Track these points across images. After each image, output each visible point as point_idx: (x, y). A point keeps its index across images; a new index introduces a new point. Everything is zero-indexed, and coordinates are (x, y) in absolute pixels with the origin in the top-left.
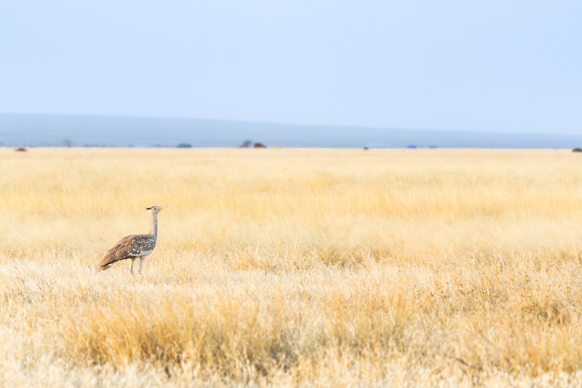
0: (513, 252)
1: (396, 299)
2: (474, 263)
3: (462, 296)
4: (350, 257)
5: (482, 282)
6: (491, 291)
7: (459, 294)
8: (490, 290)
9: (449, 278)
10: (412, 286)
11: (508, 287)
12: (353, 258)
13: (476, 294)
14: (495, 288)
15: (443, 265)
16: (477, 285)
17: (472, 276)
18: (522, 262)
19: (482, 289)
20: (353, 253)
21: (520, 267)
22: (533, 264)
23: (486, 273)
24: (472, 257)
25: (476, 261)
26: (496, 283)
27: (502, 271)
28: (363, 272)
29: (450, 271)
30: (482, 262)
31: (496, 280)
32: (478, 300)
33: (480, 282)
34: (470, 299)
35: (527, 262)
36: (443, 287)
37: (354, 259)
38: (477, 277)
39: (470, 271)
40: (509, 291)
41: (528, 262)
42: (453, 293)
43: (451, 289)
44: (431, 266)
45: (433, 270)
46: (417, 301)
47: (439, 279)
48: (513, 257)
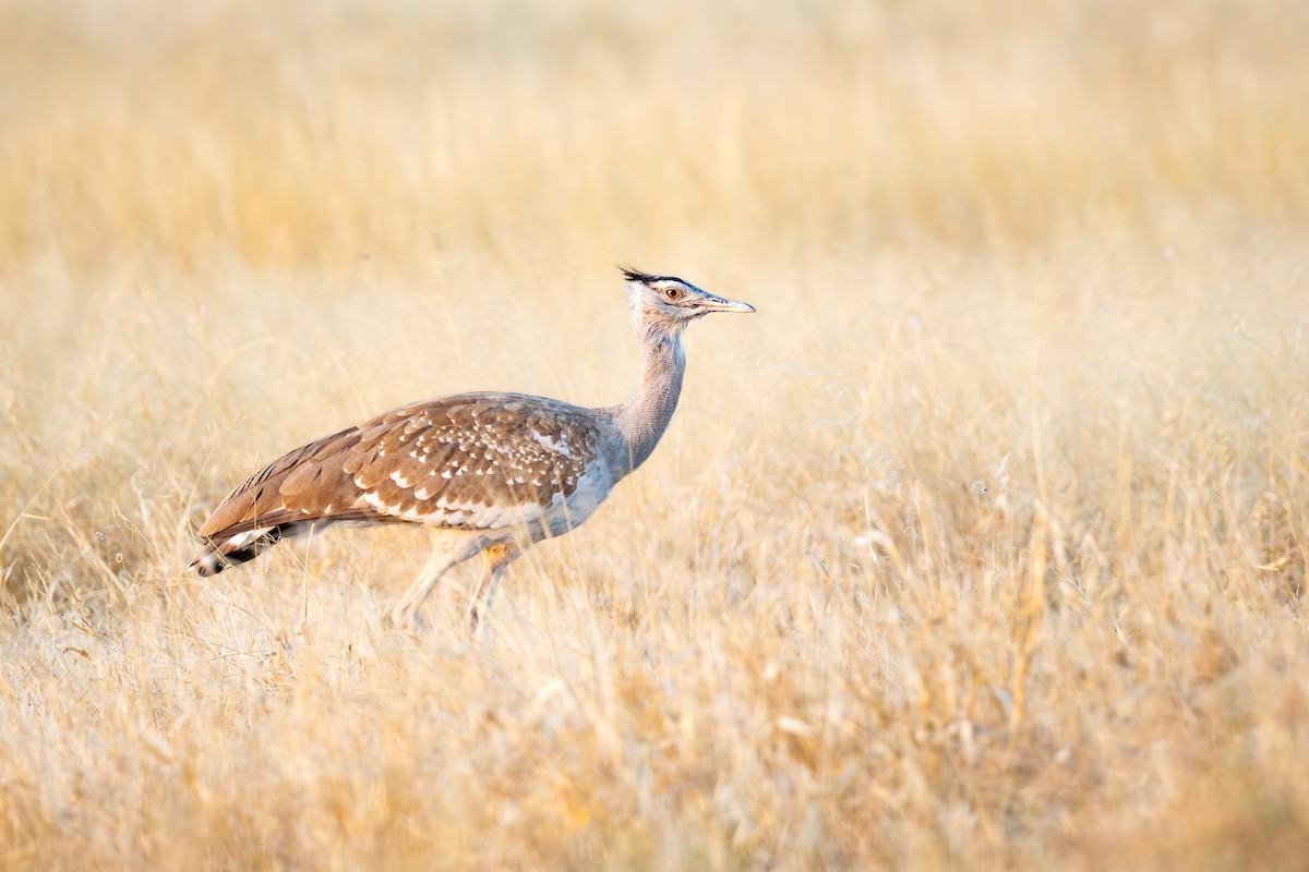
0: (1125, 473)
1: (370, 803)
2: (873, 555)
3: (803, 775)
4: (61, 534)
5: (926, 680)
6: (984, 739)
7: (783, 756)
8: (977, 731)
9: (715, 657)
10: (475, 714)
11: (1093, 708)
12: (81, 541)
13: (889, 756)
14: (1015, 716)
15: (673, 574)
16: (892, 699)
17: (861, 641)
18: (1179, 539)
19: (930, 727)
20: (79, 512)
21: (1173, 579)
22: (1252, 556)
23: (951, 619)
24: (852, 517)
25: (888, 544)
26: (1015, 683)
27: (1054, 606)
28: (148, 631)
29: (716, 613)
30: (921, 545)
31: (1019, 664)
32: (902, 795)
33: (913, 679)
34: (851, 791)
35: (1213, 546)
36: (676, 718)
37: (85, 549)
38: (893, 647)
39: (849, 609)
40: (1102, 736)
41: (1222, 541)
42: (744, 757)
43: (727, 733)
44: (595, 582)
45: (604, 607)
46: (509, 814)
47: (647, 667)
48: (1125, 511)
